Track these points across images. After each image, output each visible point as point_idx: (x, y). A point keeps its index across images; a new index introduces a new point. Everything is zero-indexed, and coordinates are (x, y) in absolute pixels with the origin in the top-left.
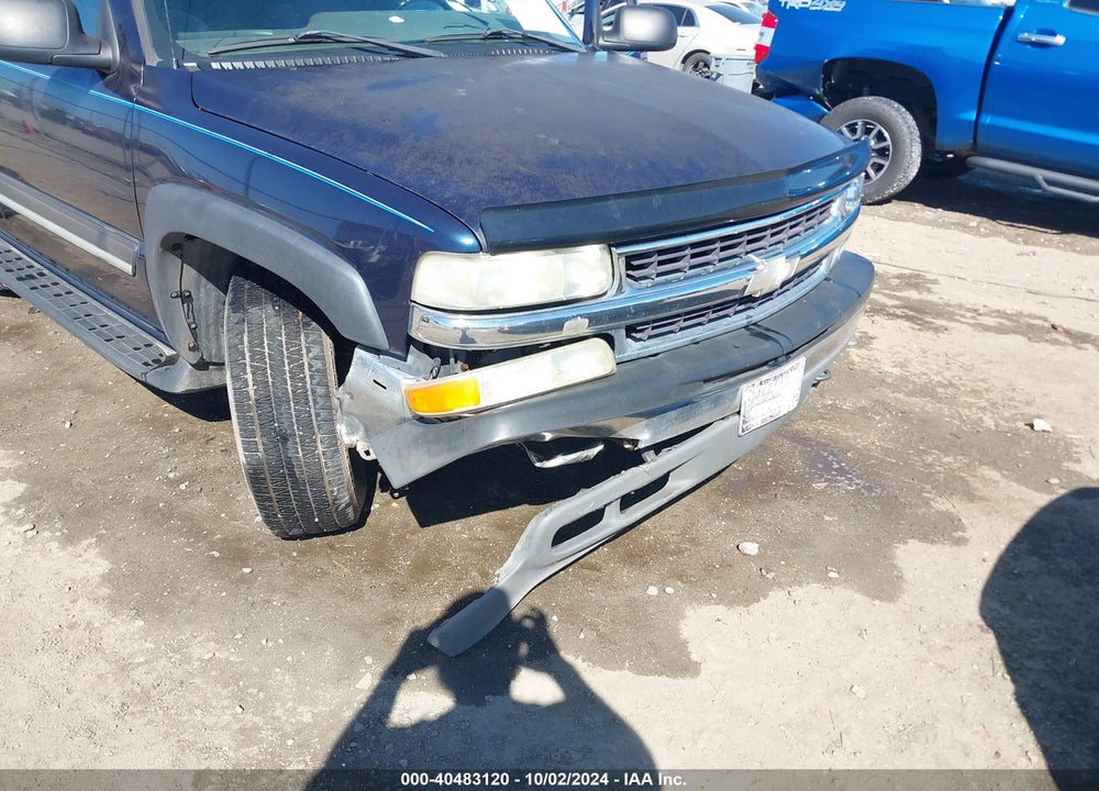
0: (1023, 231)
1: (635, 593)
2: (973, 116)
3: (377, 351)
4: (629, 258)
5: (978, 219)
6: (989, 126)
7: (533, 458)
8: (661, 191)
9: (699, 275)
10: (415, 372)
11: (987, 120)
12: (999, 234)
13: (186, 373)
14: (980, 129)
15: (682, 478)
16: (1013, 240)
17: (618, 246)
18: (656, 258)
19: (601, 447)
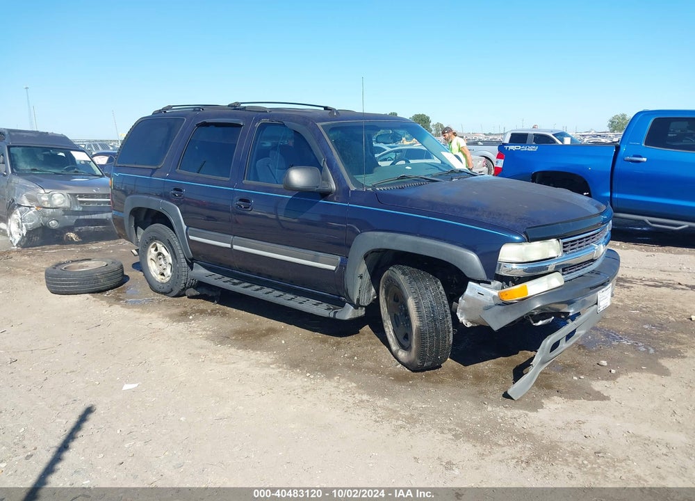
0: (643, 246)
1: (569, 379)
2: (609, 194)
3: (479, 282)
4: (564, 243)
5: (619, 242)
6: (617, 199)
7: (532, 322)
8: (561, 223)
9: (574, 252)
10: (496, 288)
11: (616, 196)
12: (633, 248)
13: (351, 311)
14: (613, 200)
15: (582, 330)
16: (641, 250)
17: (562, 239)
18: (570, 244)
19: (553, 318)
